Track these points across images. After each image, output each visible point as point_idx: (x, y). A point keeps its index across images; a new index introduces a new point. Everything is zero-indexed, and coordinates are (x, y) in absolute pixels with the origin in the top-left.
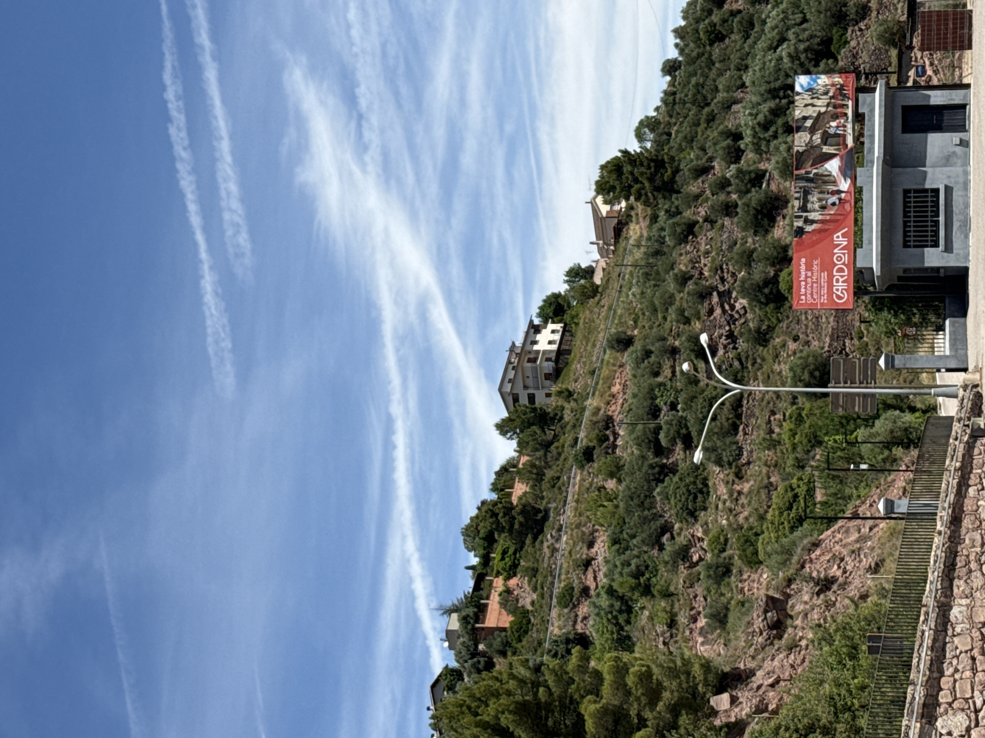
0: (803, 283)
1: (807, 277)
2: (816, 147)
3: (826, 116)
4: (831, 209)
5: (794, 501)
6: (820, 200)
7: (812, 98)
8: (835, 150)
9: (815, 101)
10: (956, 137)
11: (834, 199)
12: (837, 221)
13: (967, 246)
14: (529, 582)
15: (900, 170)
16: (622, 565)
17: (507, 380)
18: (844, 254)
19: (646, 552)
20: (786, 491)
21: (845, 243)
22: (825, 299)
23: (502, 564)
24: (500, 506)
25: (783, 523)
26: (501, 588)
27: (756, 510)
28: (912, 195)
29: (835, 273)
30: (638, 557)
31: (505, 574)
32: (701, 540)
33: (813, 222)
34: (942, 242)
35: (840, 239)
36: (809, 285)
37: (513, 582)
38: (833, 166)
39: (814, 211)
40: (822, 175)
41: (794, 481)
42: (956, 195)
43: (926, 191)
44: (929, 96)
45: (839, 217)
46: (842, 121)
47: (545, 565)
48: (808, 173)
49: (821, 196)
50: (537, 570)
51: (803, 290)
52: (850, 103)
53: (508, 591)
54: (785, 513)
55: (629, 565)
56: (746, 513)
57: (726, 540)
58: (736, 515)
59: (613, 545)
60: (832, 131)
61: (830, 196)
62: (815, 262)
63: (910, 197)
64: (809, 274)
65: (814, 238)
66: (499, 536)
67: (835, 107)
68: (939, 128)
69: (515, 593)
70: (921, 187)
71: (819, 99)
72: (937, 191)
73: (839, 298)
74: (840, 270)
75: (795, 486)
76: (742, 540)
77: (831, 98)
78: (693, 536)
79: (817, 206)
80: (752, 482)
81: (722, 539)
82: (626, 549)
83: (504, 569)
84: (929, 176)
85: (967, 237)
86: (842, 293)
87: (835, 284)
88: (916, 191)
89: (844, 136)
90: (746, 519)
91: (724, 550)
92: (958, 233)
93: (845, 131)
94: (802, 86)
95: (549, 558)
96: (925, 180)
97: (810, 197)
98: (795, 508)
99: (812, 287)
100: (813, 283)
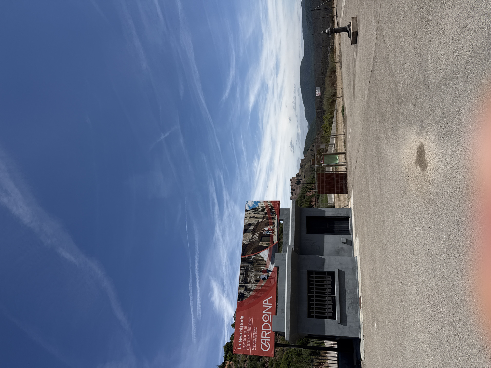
0: (241, 334)
1: (244, 330)
2: (255, 242)
3: (262, 224)
4: (262, 283)
5: (288, 357)
6: (256, 276)
7: (255, 213)
8: (266, 244)
9: (256, 215)
10: (343, 238)
11: (264, 275)
12: (265, 291)
13: (358, 321)
14: (234, 363)
15: (305, 256)
16: (251, 365)
17: (235, 315)
18: (269, 315)
19: (256, 362)
20: (286, 354)
21: (271, 307)
22: (254, 348)
23: (229, 358)
24: (229, 345)
25: (285, 363)
26: (228, 364)
27: (280, 356)
28: (314, 275)
29: (262, 329)
30: (254, 363)
31: (229, 361)
32: (268, 361)
33: (250, 290)
34: (338, 315)
35: (267, 303)
36: (245, 336)
37: (231, 363)
38: (265, 254)
39: (252, 283)
40: (258, 260)
41: (289, 351)
42: (348, 278)
43: (324, 273)
44: (324, 211)
45: (267, 288)
46: (271, 227)
47: (237, 360)
48: (249, 258)
49: (256, 273)
50: (236, 361)
51: (240, 340)
52: (276, 217)
53: (230, 365)
54: (286, 360)
55: (252, 365)
56: (278, 357)
57: (273, 363)
58: (275, 357)
59: (249, 359)
60: (265, 233)
61: (262, 273)
62: (250, 320)
63: (312, 277)
64: (246, 328)
65: (250, 302)
66: (229, 352)
67: (267, 219)
68: (332, 231)
69: (231, 365)
70: (320, 270)
71: (258, 214)
72: (332, 274)
73: (265, 348)
74: (267, 327)
75: (289, 353)
76: (276, 365)
77: (265, 214)
78: (266, 360)
79: (253, 280)
80: (280, 349)
81: (272, 363)
82: (252, 361)
83: (229, 359)
84: (327, 262)
85: (357, 313)
86: (267, 344)
87: (262, 337)
88: (317, 273)
89: (272, 236)
90: (278, 358)
91: (272, 366)
92: (350, 309)
93: (273, 233)
94: (249, 206)
95: (238, 358)
96: (323, 264)
97: (249, 273)
98: (288, 359)
99: (247, 338)
100: (247, 334)
